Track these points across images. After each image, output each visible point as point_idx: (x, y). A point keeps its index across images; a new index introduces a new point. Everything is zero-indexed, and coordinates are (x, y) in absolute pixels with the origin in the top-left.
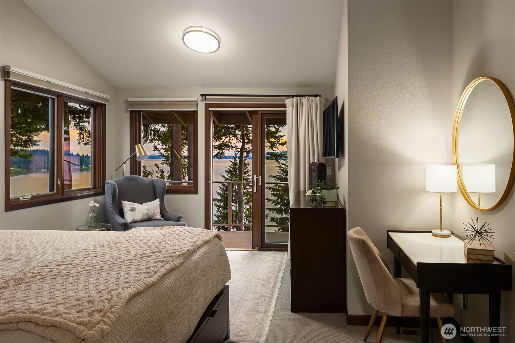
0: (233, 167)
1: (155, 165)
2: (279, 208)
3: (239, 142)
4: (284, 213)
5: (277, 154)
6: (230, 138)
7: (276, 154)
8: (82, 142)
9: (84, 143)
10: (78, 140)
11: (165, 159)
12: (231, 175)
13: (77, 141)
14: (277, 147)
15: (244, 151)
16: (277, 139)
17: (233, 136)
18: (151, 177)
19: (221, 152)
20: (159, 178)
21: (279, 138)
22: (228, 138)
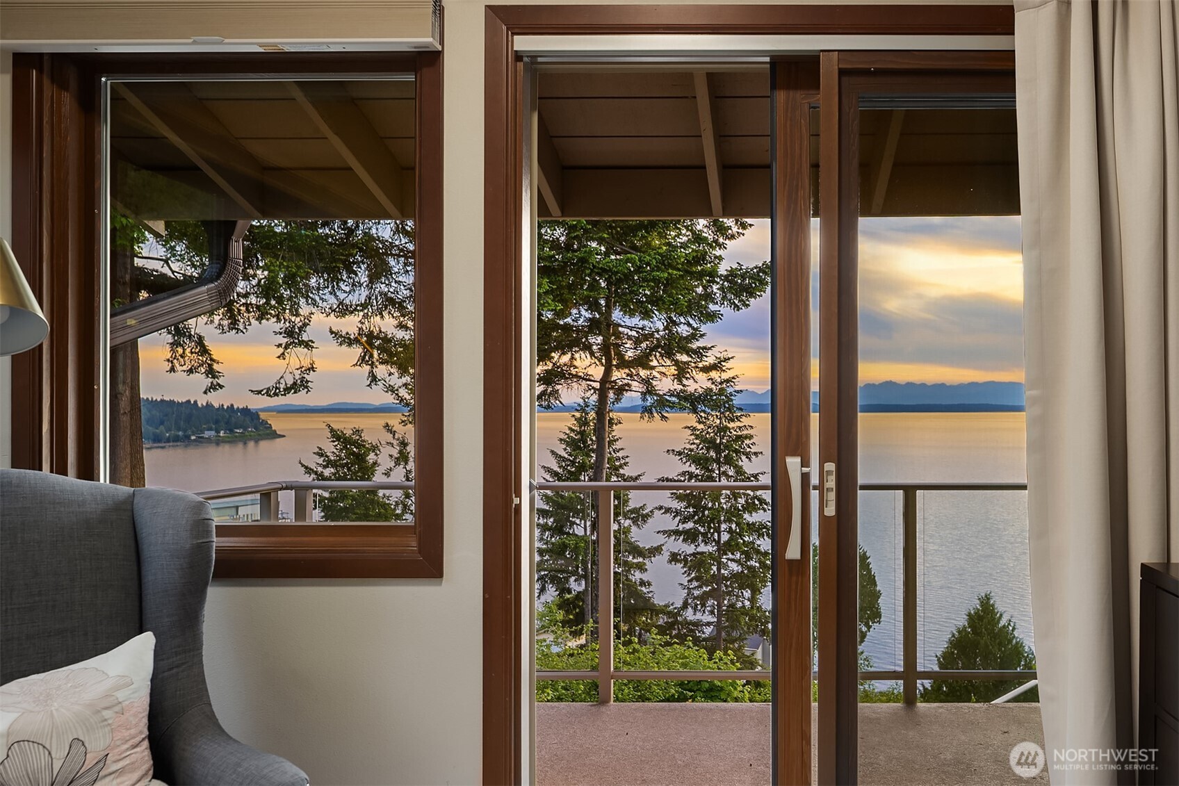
0: (578, 429)
1: (385, 427)
2: (691, 529)
3: (598, 363)
4: (703, 541)
5: (694, 395)
6: (573, 354)
7: (692, 395)
8: (182, 366)
9: (185, 368)
10: (168, 360)
11: (409, 411)
12: (574, 450)
13: (167, 363)
14: (693, 378)
15: (609, 388)
16: (694, 356)
17: (580, 349)
18: (375, 457)
19: (550, 389)
20: (396, 458)
21: (699, 353)
22: (569, 356)
